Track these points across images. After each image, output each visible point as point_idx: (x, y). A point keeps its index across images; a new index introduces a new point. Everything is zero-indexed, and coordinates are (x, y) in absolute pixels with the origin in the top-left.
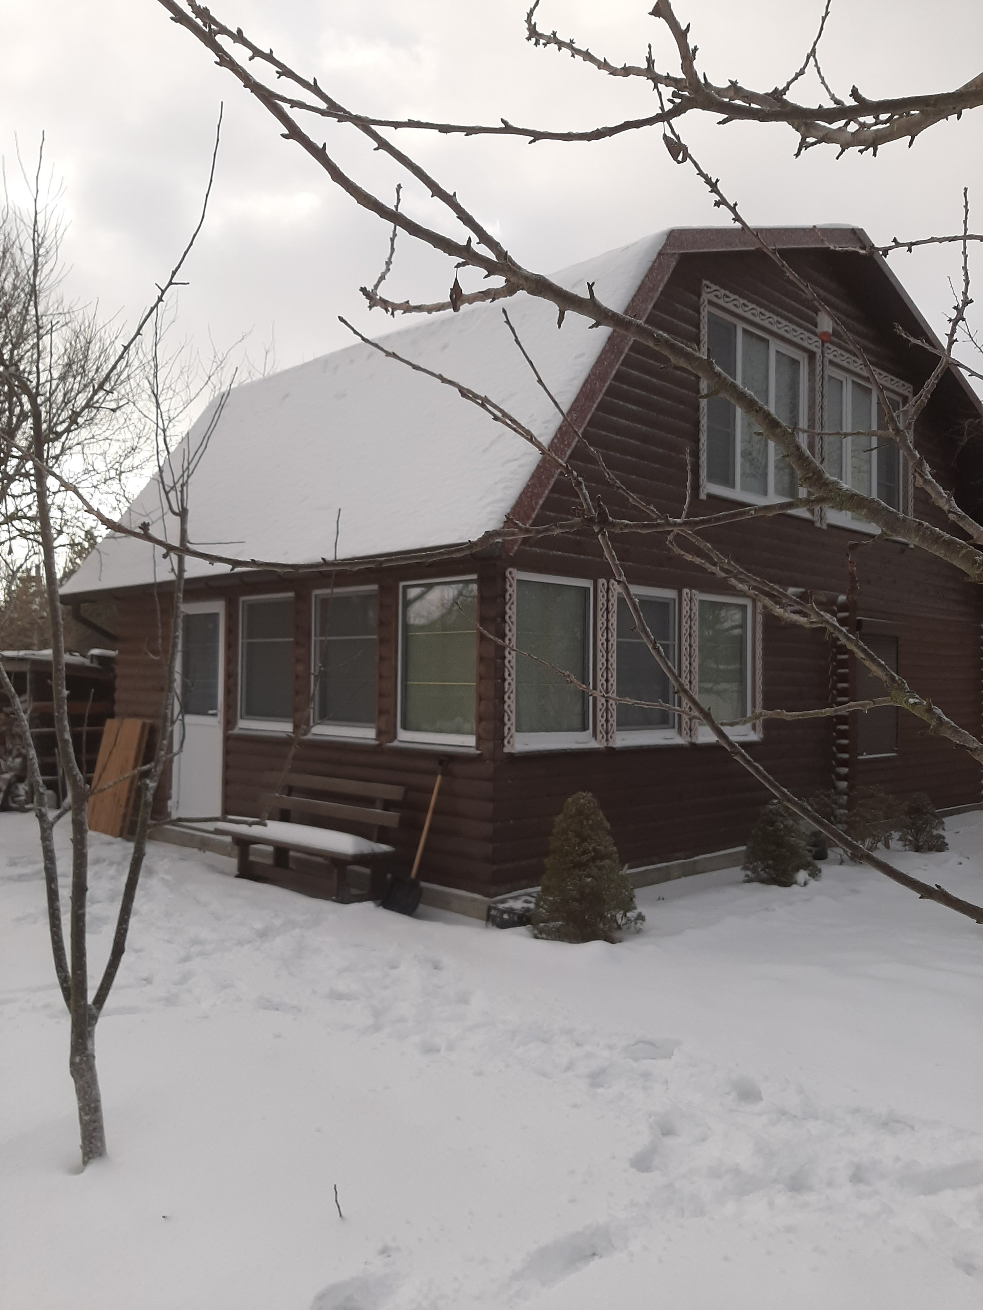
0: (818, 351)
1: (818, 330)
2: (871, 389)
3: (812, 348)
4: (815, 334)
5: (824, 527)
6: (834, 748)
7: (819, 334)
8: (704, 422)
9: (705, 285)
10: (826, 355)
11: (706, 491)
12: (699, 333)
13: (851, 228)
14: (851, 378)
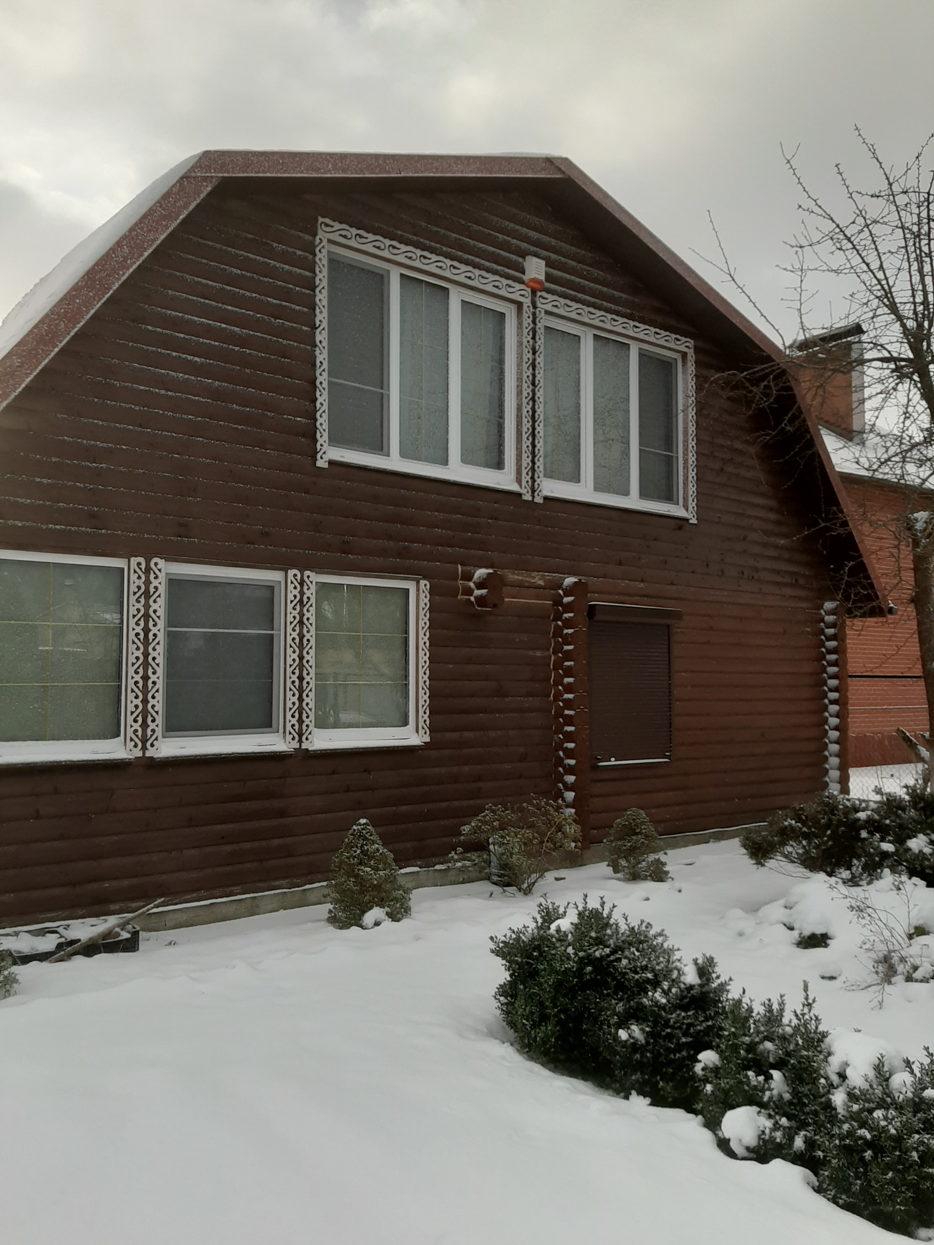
0: (527, 302)
1: (526, 278)
2: (629, 345)
3: (516, 297)
4: (522, 282)
5: (538, 500)
6: (561, 753)
7: (526, 281)
8: (323, 378)
9: (322, 223)
10: (539, 305)
11: (326, 458)
12: (314, 278)
13: (544, 156)
14: (591, 332)
